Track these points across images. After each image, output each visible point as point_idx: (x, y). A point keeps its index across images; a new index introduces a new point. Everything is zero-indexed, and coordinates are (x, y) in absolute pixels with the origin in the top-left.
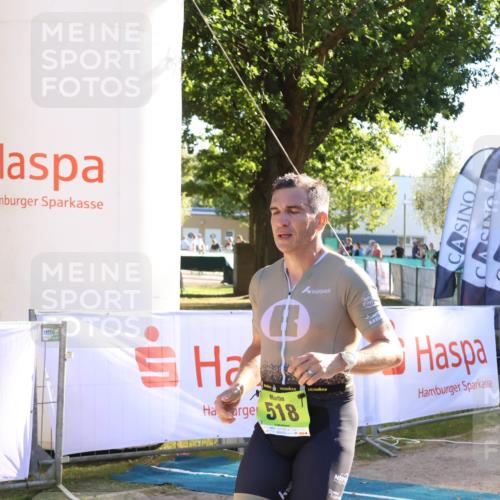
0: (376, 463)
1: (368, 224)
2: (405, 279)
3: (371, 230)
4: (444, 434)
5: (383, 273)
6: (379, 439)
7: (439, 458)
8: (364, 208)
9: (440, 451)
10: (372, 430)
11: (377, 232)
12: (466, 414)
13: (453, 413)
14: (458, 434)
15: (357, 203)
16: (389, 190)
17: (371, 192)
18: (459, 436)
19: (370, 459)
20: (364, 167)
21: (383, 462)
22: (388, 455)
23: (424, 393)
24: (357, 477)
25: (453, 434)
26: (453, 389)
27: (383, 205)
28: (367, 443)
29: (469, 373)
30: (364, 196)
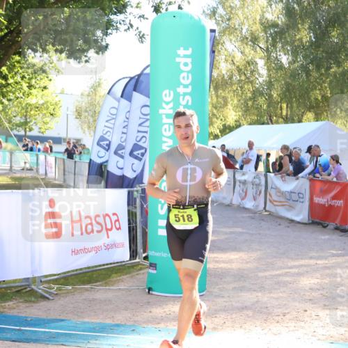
0: (38, 305)
1: (40, 128)
2: (66, 169)
3: (42, 133)
4: (89, 282)
5: (51, 164)
6: (41, 287)
7: (85, 299)
8: (38, 116)
9: (86, 294)
10: (37, 280)
11: (47, 134)
12: (106, 267)
13: (96, 266)
14: (100, 281)
15: (32, 112)
16: (56, 104)
17: (43, 104)
18: (101, 283)
19: (34, 302)
20: (37, 86)
21: (44, 304)
22: (48, 298)
23: (75, 252)
24: (24, 315)
25: (96, 282)
26: (97, 249)
27: (52, 115)
28: (32, 290)
30: (37, 108)
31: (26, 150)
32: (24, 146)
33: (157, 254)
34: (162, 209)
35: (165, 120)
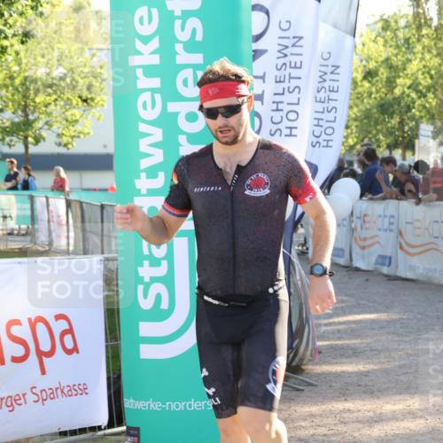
1: (59, 136)
3: (66, 145)
5: (59, 216)
8: (52, 107)
15: (40, 99)
16: (93, 74)
20: (9, 32)
26: (13, 401)
27: (85, 101)
29: (43, 372)
30: (50, 86)
31: (14, 188)
32: (9, 178)
33: (140, 405)
34: (145, 297)
35: (143, 82)
